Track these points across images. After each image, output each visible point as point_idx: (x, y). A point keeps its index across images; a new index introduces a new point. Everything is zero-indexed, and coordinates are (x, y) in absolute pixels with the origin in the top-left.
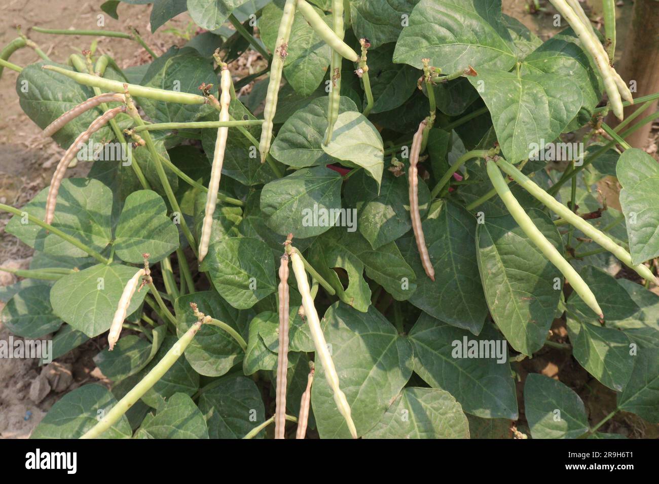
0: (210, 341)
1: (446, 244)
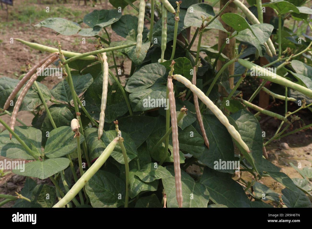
0: (103, 195)
1: (210, 131)
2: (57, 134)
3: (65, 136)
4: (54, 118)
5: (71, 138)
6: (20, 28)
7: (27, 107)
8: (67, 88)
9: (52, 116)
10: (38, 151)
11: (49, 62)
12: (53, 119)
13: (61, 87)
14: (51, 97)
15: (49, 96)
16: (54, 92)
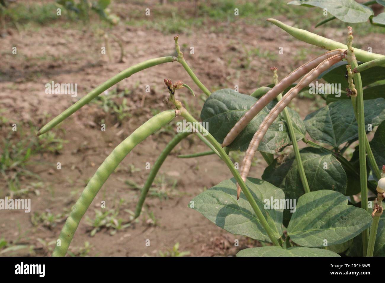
2: (314, 201)
3: (330, 209)
4: (308, 172)
5: (343, 215)
6: (213, 28)
7: (266, 145)
8: (336, 120)
9: (305, 167)
10: (276, 229)
11: (326, 65)
12: (306, 174)
13: (324, 117)
14: (305, 134)
15: (301, 130)
16: (310, 125)
